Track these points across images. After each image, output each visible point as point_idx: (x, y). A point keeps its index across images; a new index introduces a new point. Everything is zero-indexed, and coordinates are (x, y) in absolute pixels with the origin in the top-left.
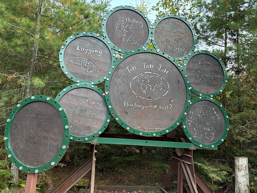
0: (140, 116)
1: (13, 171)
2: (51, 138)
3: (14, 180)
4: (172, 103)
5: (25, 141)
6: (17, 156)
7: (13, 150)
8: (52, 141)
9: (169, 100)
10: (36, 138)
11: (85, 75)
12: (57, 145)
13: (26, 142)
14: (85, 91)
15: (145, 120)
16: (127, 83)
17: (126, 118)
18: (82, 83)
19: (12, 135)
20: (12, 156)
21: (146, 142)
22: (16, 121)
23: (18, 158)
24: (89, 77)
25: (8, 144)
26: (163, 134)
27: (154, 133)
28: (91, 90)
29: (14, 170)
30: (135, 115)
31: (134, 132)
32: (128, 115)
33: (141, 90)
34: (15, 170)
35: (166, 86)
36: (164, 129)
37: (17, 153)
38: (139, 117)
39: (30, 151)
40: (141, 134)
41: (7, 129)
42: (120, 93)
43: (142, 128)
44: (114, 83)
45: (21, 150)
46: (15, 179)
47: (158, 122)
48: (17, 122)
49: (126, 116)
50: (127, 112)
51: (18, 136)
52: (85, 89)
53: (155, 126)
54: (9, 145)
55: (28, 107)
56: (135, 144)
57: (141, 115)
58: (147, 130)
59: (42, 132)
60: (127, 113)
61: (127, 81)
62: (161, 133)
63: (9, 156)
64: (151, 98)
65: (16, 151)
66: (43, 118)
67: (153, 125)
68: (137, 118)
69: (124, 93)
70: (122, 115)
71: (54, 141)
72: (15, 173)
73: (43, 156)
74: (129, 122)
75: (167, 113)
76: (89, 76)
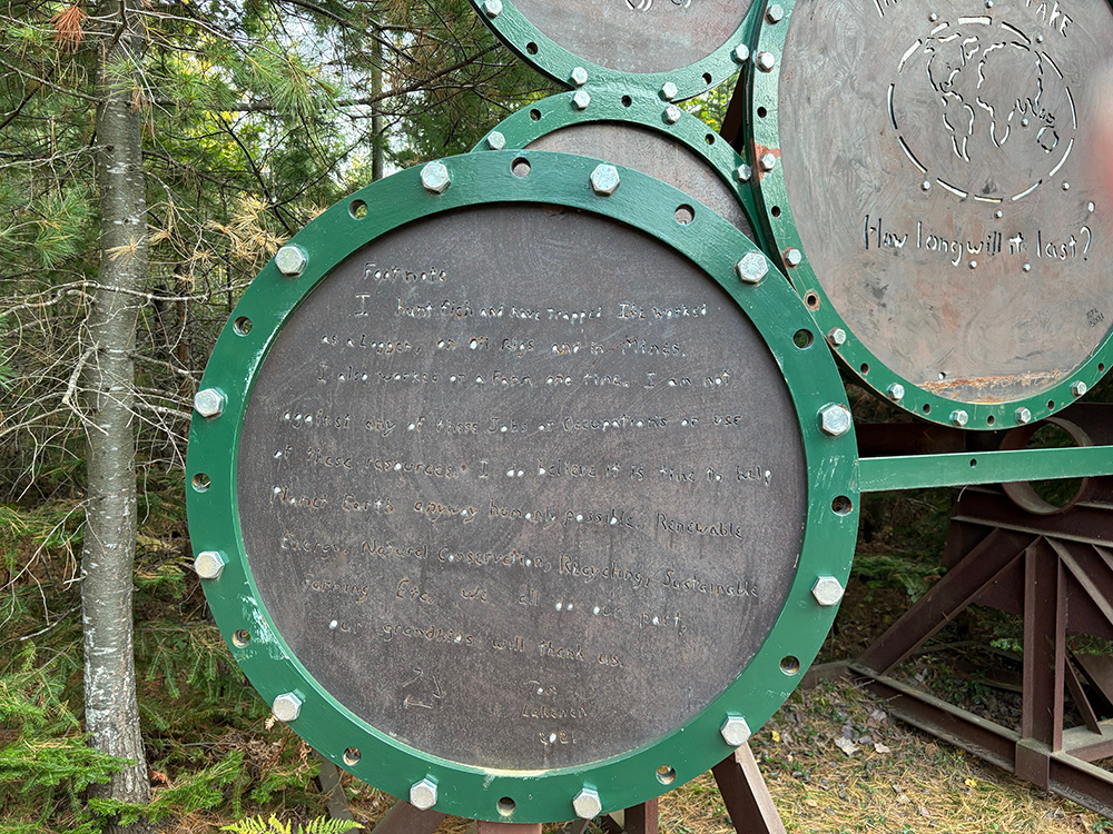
0: (946, 309)
1: (108, 732)
2: (675, 528)
3: (130, 787)
4: (1092, 217)
5: (417, 571)
6: (348, 693)
7: (302, 653)
8: (684, 547)
9: (1076, 203)
10: (517, 530)
11: (612, 25)
12: (741, 579)
13: (424, 577)
14: (622, 151)
15: (971, 331)
16: (867, 89)
17: (875, 326)
18: (602, 89)
19: (265, 526)
20: (312, 705)
21: (973, 462)
22: (279, 401)
23: (367, 714)
24: (641, 44)
25: (251, 608)
26: (1063, 406)
27: (1022, 404)
28: (659, 144)
29: (113, 726)
30: (921, 302)
31: (926, 408)
32: (888, 307)
33: (944, 143)
34: (122, 726)
35: (1064, 110)
36: (1060, 375)
37: (346, 672)
38: (940, 314)
39: (480, 643)
40: (962, 419)
41: (200, 478)
42: (834, 157)
43: (961, 383)
44: (801, 90)
45: (386, 646)
46: (129, 777)
47: (1033, 340)
48: (294, 413)
49: (875, 313)
50: (882, 285)
51: (332, 532)
52: (623, 134)
53: (1020, 365)
54: (258, 616)
55: (385, 269)
56: (921, 482)
57: (951, 300)
58: (983, 393)
59: (573, 483)
60: (878, 293)
61: (872, 78)
62: (1051, 404)
63: (286, 707)
64: (995, 191)
65: (333, 659)
66: (558, 359)
67: (1009, 362)
68: (932, 320)
69: (860, 162)
70: (854, 312)
71: (702, 546)
72: (126, 741)
73: (619, 672)
74: (896, 351)
75: (1071, 283)
76: (637, 34)
